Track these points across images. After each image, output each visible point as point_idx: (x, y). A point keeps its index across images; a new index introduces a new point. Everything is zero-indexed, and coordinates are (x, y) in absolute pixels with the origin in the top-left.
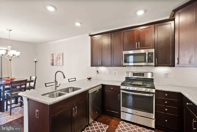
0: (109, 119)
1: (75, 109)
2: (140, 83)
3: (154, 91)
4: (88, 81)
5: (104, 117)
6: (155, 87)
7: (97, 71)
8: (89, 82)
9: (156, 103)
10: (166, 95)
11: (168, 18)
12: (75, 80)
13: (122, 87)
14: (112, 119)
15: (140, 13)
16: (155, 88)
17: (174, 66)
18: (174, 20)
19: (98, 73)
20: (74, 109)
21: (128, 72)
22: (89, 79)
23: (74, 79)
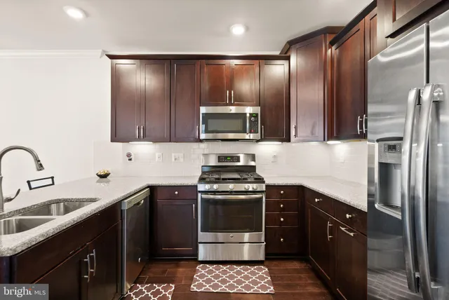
0: (170, 268)
1: (91, 258)
2: (236, 176)
3: (263, 187)
4: (98, 182)
5: (156, 269)
6: (265, 179)
7: (129, 155)
8: (103, 185)
9: (266, 211)
10: (282, 192)
11: (277, 53)
12: (53, 184)
13: (201, 187)
14: (178, 266)
15: (238, 30)
16: (264, 182)
17: (289, 140)
18: (288, 58)
19: (130, 160)
20: (88, 260)
21: (206, 155)
22: (104, 176)
23: (50, 182)
